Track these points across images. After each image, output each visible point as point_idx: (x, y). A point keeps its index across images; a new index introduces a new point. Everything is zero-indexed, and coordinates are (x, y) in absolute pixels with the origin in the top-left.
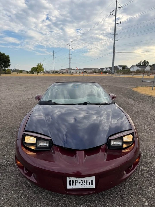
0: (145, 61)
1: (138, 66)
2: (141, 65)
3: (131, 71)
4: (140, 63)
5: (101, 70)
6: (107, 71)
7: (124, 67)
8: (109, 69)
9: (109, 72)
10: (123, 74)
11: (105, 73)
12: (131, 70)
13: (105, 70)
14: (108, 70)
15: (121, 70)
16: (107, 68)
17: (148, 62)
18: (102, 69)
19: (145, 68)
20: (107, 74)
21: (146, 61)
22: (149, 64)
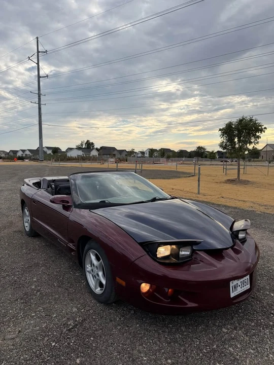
0: (88, 141)
1: (79, 148)
2: (84, 147)
3: (69, 157)
4: (82, 145)
5: (12, 154)
6: (24, 155)
7: (56, 150)
8: (28, 153)
9: (30, 158)
10: (56, 161)
11: (21, 158)
12: (69, 154)
13: (20, 154)
14: (26, 155)
15: (50, 154)
16: (23, 151)
17: (92, 144)
18: (15, 152)
19: (90, 152)
20: (27, 160)
21: (91, 142)
22: (95, 147)
